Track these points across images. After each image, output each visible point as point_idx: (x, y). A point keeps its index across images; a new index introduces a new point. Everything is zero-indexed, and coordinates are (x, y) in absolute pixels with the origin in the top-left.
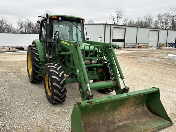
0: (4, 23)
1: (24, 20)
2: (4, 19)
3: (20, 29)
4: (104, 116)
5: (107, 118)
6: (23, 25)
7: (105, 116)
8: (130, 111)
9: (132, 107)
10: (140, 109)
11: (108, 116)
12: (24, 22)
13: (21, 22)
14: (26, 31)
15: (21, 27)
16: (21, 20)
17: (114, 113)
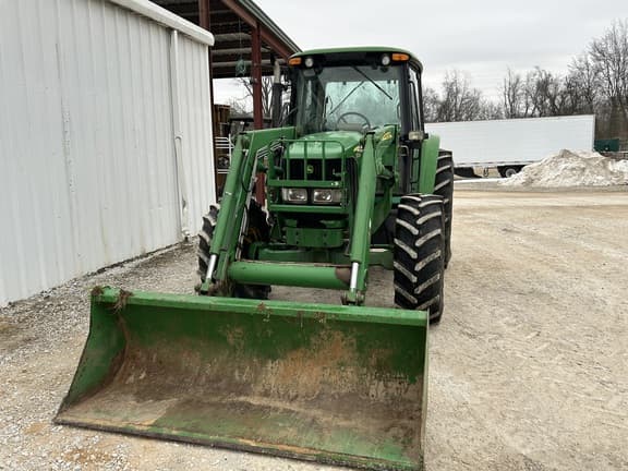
0: (458, 92)
1: (526, 74)
2: (461, 79)
3: (509, 107)
4: (227, 362)
5: (233, 372)
6: (520, 91)
7: (230, 364)
8: (333, 378)
9: (349, 370)
10: (386, 386)
11: (239, 367)
12: (523, 79)
13: (513, 81)
14: (530, 112)
15: (514, 99)
16: (517, 72)
17: (263, 364)
